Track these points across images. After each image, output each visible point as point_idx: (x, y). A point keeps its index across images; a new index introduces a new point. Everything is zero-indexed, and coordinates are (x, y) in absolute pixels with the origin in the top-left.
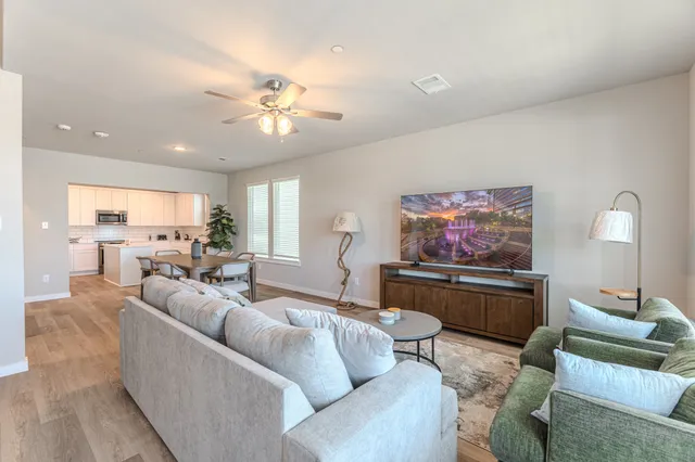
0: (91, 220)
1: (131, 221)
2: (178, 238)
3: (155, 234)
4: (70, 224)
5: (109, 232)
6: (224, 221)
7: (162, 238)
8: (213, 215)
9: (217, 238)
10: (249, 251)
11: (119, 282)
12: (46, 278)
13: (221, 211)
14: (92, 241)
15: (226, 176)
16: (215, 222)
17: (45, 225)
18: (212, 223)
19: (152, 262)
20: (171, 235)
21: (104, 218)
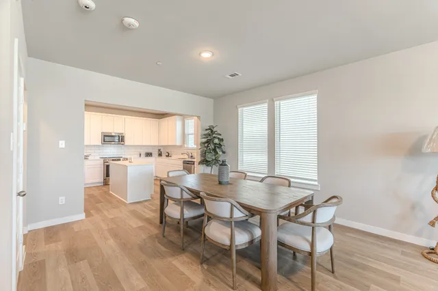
0: (98, 141)
1: (127, 142)
2: (160, 155)
3: (143, 152)
4: (86, 143)
5: (111, 151)
6: (216, 141)
7: (149, 155)
8: (206, 136)
9: (210, 157)
10: (240, 169)
11: (126, 199)
12: (62, 200)
13: (212, 131)
14: (98, 158)
15: (212, 100)
16: (208, 142)
17: (62, 144)
18: (204, 143)
19: (182, 190)
20: (155, 153)
21: (107, 138)
